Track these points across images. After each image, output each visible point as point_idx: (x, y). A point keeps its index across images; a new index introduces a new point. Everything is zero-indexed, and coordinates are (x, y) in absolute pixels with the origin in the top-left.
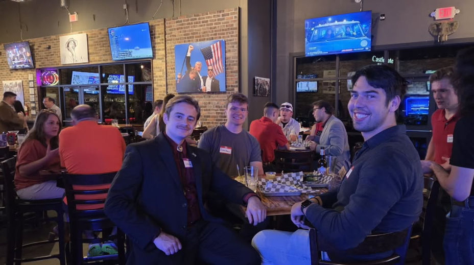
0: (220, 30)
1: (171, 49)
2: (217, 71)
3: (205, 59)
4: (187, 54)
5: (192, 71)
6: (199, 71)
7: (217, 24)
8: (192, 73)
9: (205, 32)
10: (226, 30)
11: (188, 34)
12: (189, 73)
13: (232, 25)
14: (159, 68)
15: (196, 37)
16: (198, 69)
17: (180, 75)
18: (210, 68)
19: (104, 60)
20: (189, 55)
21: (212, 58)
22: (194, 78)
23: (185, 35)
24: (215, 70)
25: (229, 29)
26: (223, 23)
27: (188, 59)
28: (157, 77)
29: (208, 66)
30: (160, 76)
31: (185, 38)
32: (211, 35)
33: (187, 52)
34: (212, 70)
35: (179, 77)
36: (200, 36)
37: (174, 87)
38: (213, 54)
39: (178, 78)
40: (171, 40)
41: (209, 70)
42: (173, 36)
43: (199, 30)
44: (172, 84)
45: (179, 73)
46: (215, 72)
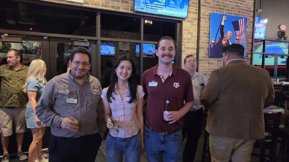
0: (243, 10)
1: (205, 15)
2: (242, 41)
3: (235, 30)
4: (221, 23)
5: (225, 38)
6: (230, 39)
7: (241, 4)
8: (225, 40)
9: (232, 8)
10: (246, 11)
11: (220, 5)
12: (222, 39)
13: (250, 8)
14: (188, 30)
15: (226, 10)
16: (229, 38)
17: (215, 40)
18: (238, 38)
19: (112, 7)
20: (223, 24)
21: (239, 30)
22: (226, 44)
23: (217, 5)
24: (241, 40)
25: (248, 10)
26: (245, 5)
27: (222, 26)
28: (185, 39)
29: (237, 36)
30: (188, 39)
31: (218, 8)
32: (237, 11)
33: (222, 21)
34: (239, 39)
35: (213, 41)
36: (229, 10)
37: (205, 51)
38: (240, 27)
39: (212, 43)
40: (205, 6)
41: (237, 39)
42: (208, 3)
43: (229, 5)
44: (203, 48)
45: (214, 39)
46: (240, 42)
